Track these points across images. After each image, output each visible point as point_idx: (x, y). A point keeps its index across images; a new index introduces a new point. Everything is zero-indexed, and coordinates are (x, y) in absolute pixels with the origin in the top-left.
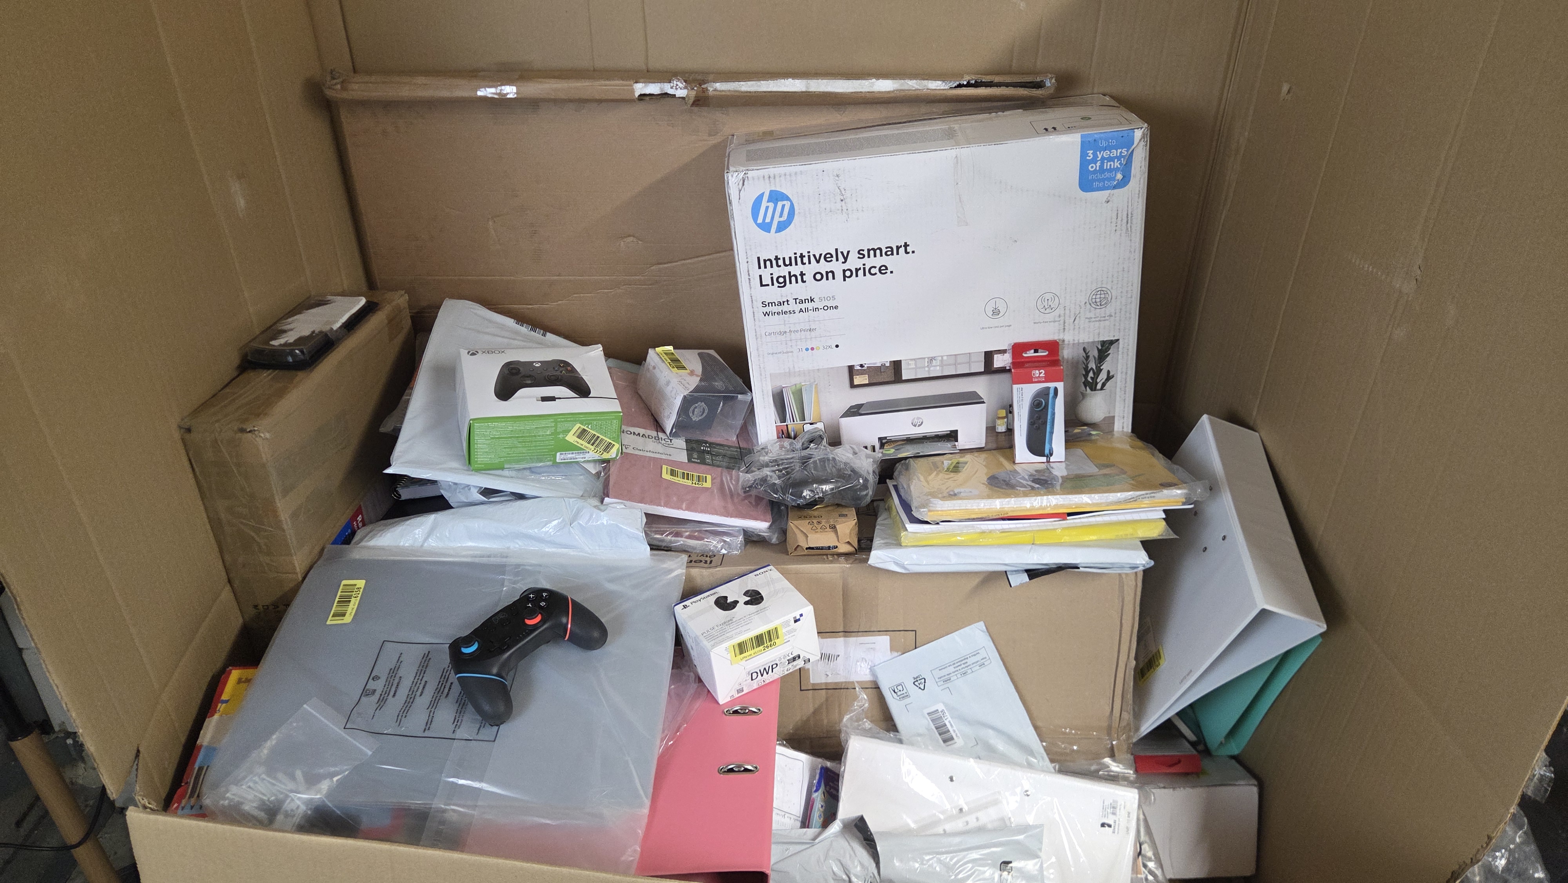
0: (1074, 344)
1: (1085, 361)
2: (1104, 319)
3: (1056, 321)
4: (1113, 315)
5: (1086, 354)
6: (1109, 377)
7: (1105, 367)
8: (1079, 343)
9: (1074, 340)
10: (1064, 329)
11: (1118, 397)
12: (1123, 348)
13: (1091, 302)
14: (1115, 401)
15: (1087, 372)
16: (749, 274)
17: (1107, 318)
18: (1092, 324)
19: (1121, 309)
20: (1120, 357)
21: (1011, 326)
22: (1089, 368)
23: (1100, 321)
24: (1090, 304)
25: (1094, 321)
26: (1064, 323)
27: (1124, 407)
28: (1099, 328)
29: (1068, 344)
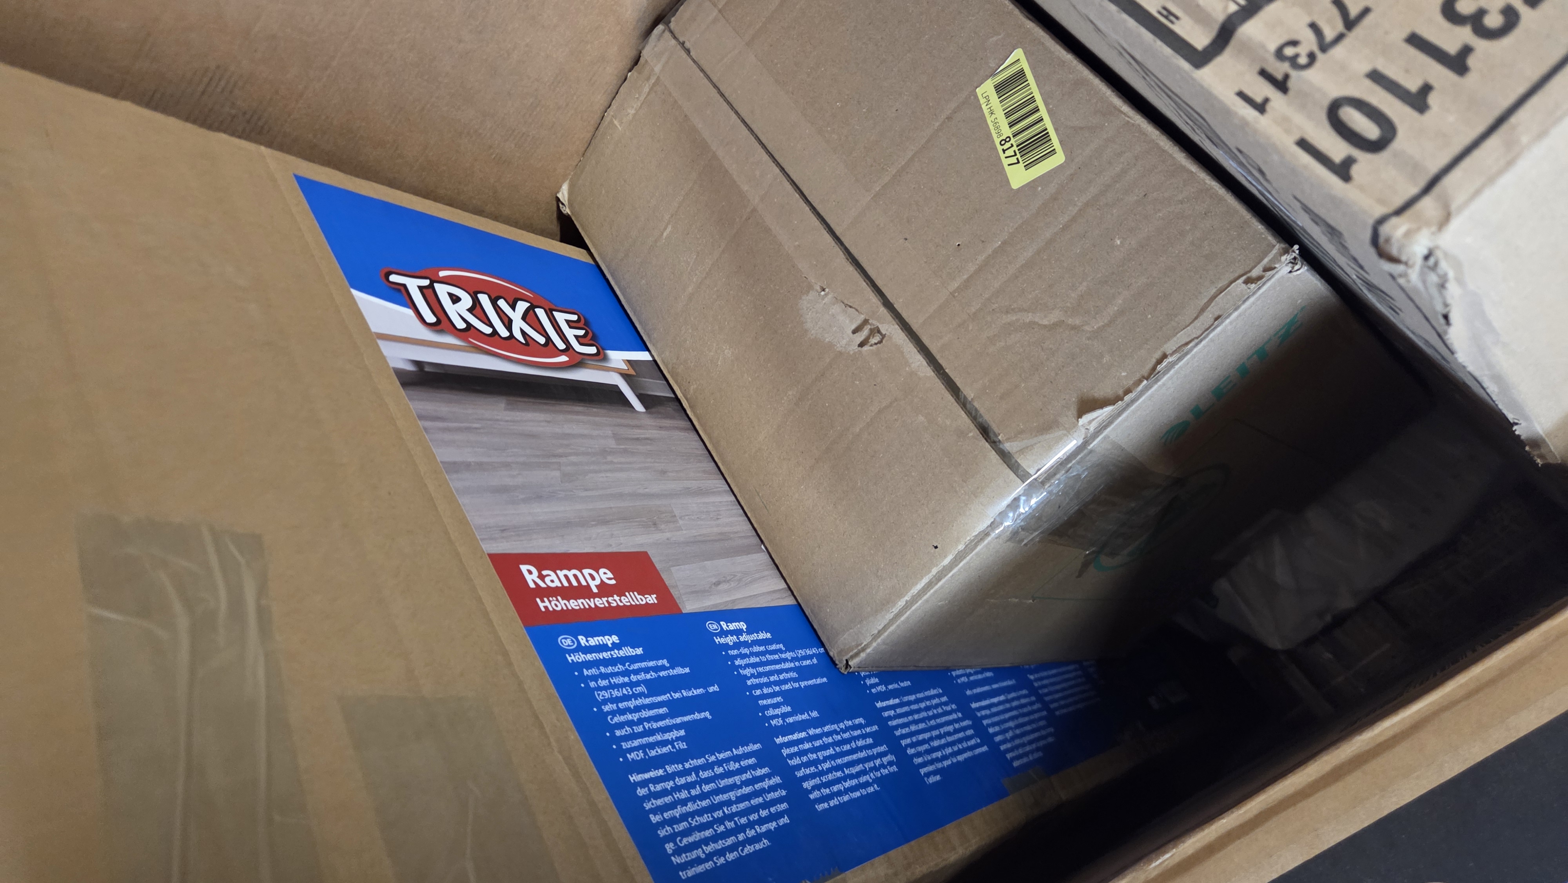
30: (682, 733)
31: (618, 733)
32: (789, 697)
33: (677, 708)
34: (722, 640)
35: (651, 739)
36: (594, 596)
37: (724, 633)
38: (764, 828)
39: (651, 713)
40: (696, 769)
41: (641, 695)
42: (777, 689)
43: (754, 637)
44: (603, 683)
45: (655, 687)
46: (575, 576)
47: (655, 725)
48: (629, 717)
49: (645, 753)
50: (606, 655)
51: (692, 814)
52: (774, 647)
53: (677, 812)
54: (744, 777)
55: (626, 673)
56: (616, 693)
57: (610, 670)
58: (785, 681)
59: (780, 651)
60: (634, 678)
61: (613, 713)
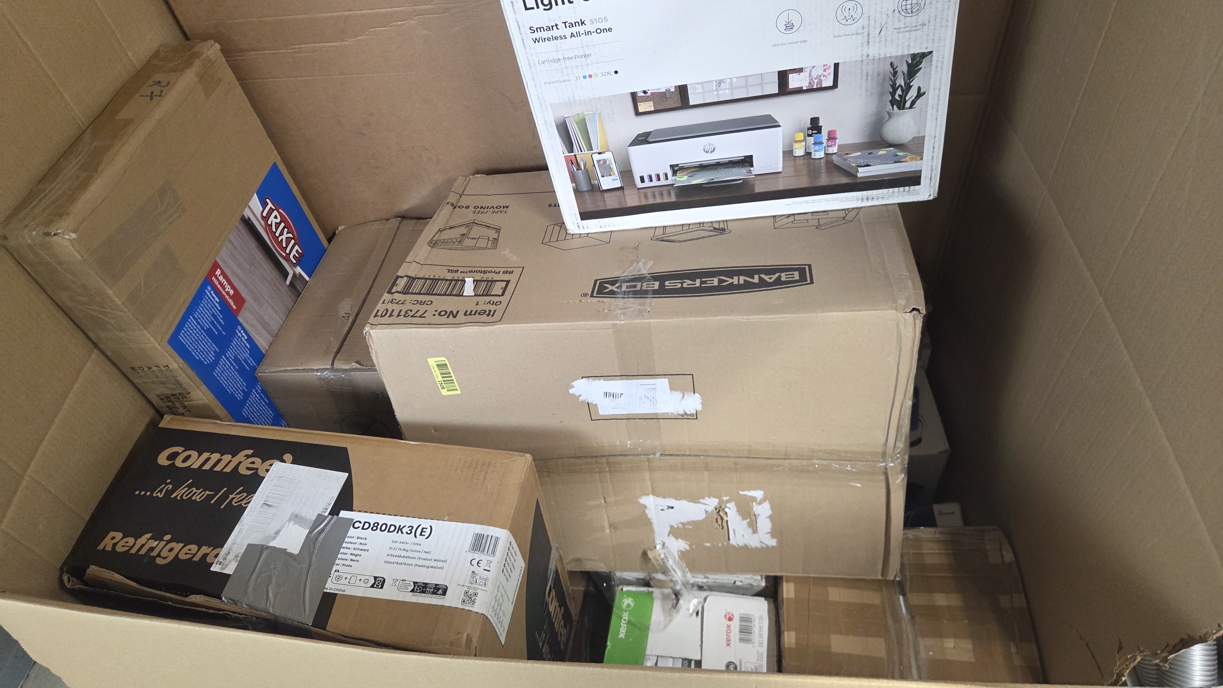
0: (879, 59)
1: (892, 78)
2: (915, 28)
3: (859, 34)
4: (927, 23)
5: (894, 69)
6: (920, 95)
7: (916, 83)
8: (885, 58)
9: (879, 54)
10: (869, 42)
11: (929, 116)
12: (938, 60)
13: (899, 9)
14: (926, 121)
15: (895, 90)
17: (919, 27)
18: (902, 35)
19: (936, 16)
20: (934, 70)
21: (807, 41)
22: (897, 84)
23: (911, 31)
24: (899, 12)
25: (903, 31)
26: (869, 35)
27: (937, 126)
28: (909, 39)
29: (874, 59)
30: (208, 327)
31: (198, 309)
32: (236, 357)
33: (212, 323)
34: (238, 332)
35: (202, 319)
36: (224, 291)
37: (240, 332)
38: (200, 357)
39: (207, 317)
40: (202, 334)
41: (209, 312)
42: (236, 353)
43: (246, 342)
44: (206, 301)
45: (213, 315)
46: (226, 284)
47: (205, 319)
48: (203, 311)
49: (198, 318)
50: (213, 300)
51: (192, 336)
52: (247, 349)
53: (191, 332)
54: (208, 348)
55: (212, 307)
56: (206, 306)
57: (210, 302)
58: (240, 356)
59: (247, 352)
60: (212, 309)
61: (201, 307)
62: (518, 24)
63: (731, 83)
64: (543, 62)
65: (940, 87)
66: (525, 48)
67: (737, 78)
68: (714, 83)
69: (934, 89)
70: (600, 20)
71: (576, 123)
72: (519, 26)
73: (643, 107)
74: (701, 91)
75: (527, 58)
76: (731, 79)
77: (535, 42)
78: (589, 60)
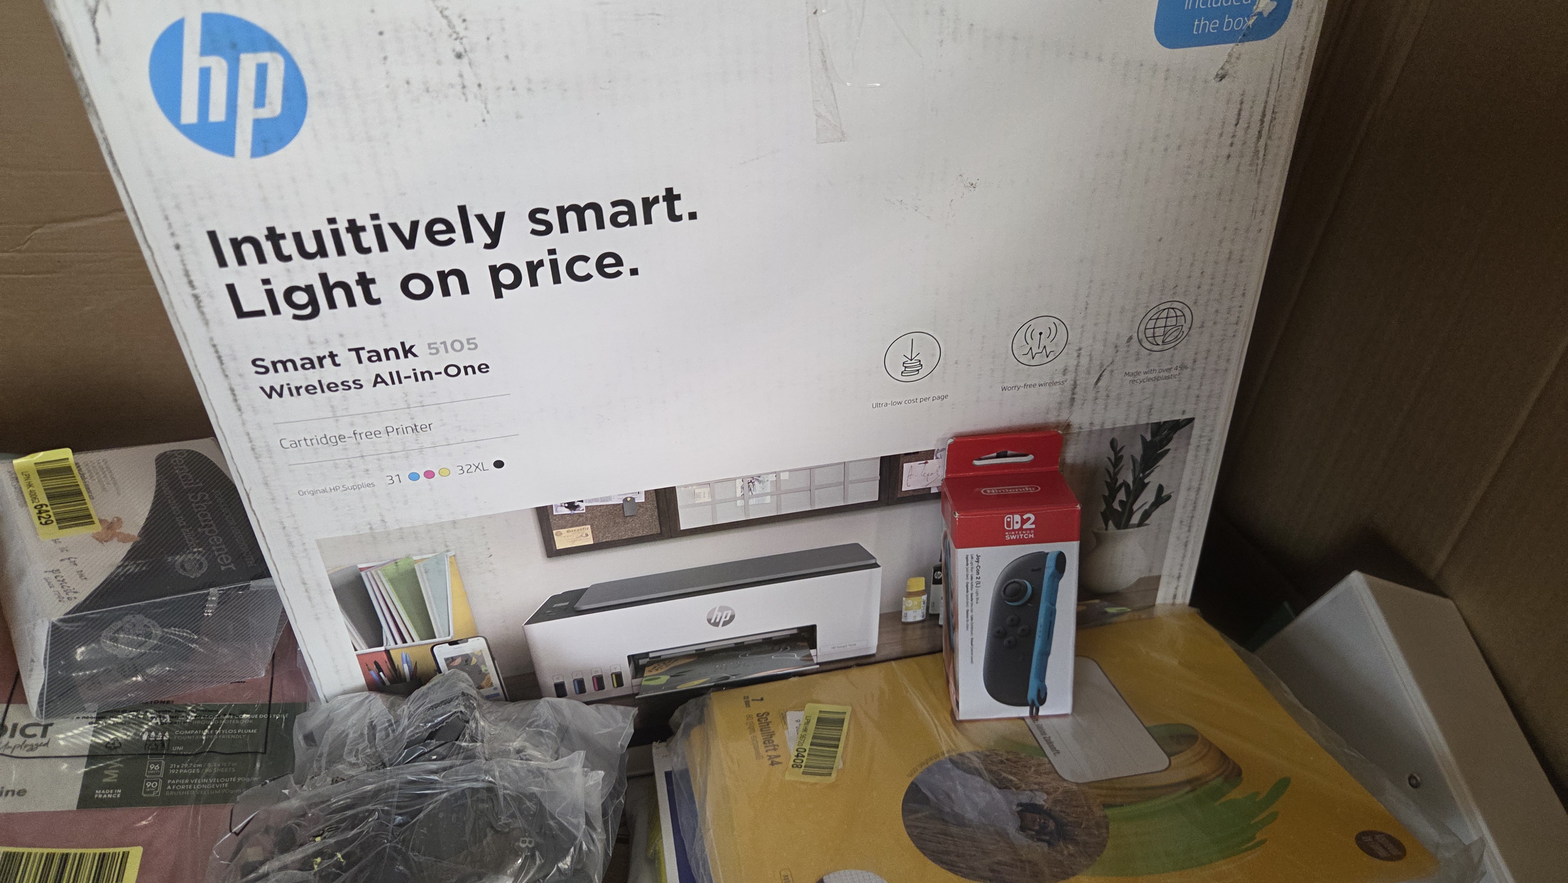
0: (1091, 432)
1: (1111, 470)
2: (1166, 374)
3: (1055, 384)
4: (1189, 364)
5: (1116, 453)
6: (1161, 499)
7: (1154, 479)
8: (1102, 431)
9: (1091, 424)
10: (1073, 400)
11: (1172, 539)
12: (1201, 436)
13: (1141, 336)
14: (1166, 547)
15: (1113, 491)
16: (191, 283)
17: (1174, 372)
18: (1138, 387)
19: (1209, 351)
20: (1190, 456)
21: (946, 397)
22: (1120, 482)
23: (1157, 379)
24: (1140, 341)
25: (1143, 381)
26: (1075, 386)
27: (1184, 556)
28: (1153, 394)
29: (1079, 433)
62: (217, 352)
63: (777, 482)
64: (296, 444)
65: (1200, 485)
66: (239, 409)
67: (790, 471)
68: (739, 483)
69: (1189, 489)
70: (457, 346)
71: (392, 581)
72: (219, 358)
73: (563, 539)
74: (708, 499)
75: (248, 434)
76: (777, 474)
77: (270, 396)
78: (423, 437)
